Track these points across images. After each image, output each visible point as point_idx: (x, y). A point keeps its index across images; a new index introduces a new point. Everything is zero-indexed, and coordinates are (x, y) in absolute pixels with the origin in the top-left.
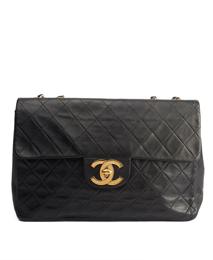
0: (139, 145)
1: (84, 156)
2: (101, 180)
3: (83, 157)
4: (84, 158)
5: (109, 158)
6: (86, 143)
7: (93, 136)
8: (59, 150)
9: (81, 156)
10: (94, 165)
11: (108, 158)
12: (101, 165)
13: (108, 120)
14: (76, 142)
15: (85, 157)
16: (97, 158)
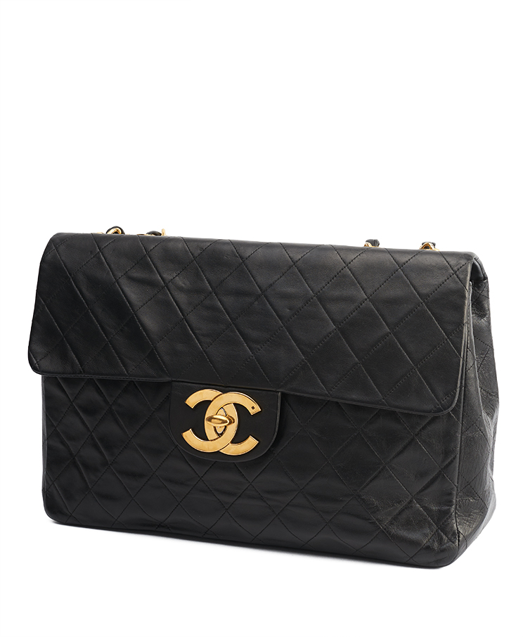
1: (174, 380)
2: (205, 439)
4: (174, 384)
5: (230, 388)
6: (180, 347)
7: (198, 332)
8: (121, 359)
9: (166, 379)
10: (193, 400)
11: (227, 387)
12: (208, 402)
13: (239, 293)
14: (159, 344)
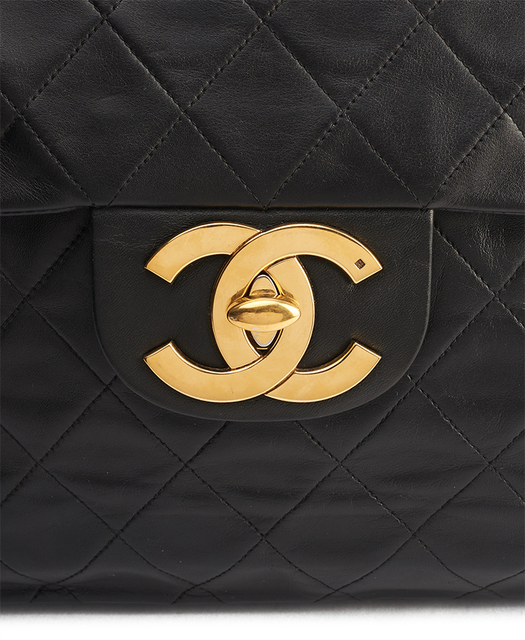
0: (496, 112)
1: (97, 204)
2: (219, 364)
3: (92, 208)
4: (97, 215)
5: (279, 214)
6: (106, 105)
7: (156, 55)
9: (69, 204)
10: (169, 262)
11: (269, 210)
12: (220, 262)
14: (37, 102)
15: (101, 208)
16: (187, 213)
